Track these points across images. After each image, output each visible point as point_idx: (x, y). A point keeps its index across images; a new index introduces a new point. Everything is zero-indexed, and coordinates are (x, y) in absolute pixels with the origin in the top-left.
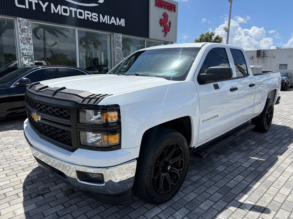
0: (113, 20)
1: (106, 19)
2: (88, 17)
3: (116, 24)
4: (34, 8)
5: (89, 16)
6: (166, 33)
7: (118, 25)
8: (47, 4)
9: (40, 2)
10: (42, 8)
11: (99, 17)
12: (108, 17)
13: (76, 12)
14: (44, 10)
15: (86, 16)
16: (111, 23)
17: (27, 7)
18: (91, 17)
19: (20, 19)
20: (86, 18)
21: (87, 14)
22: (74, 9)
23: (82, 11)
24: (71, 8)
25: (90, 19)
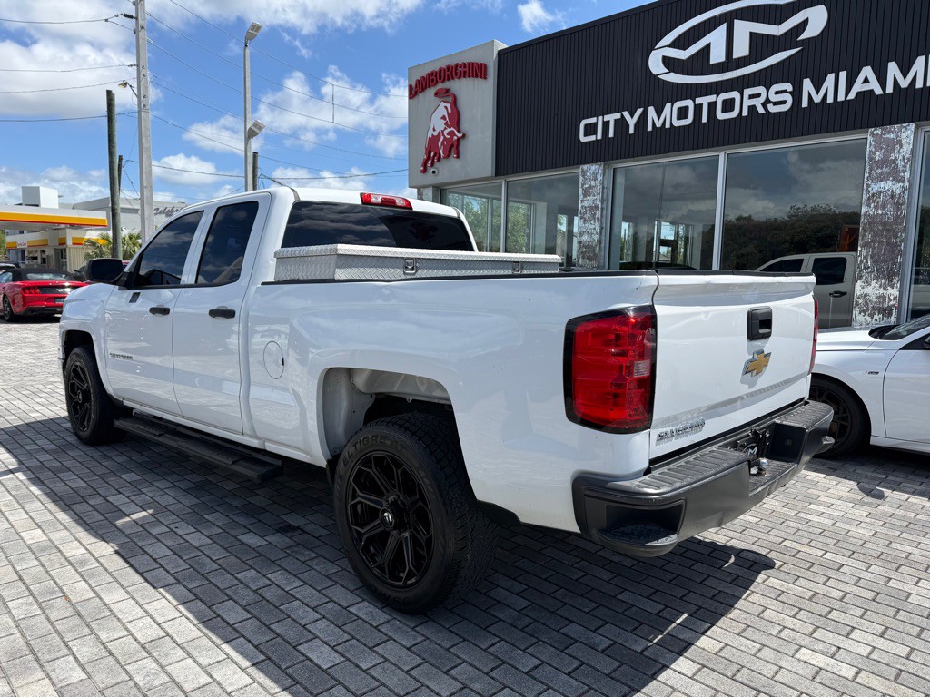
0: (866, 81)
1: (834, 88)
2: (752, 109)
3: (878, 91)
4: (611, 135)
5: (758, 103)
7: (890, 89)
8: (639, 111)
9: (626, 114)
10: (628, 125)
11: (797, 94)
12: (843, 75)
13: (712, 106)
14: (631, 131)
15: (747, 103)
16: (852, 96)
17: (599, 137)
18: (764, 105)
19: (585, 167)
20: (745, 113)
21: (751, 97)
22: (704, 101)
23: (735, 95)
24: (699, 101)
25: (761, 110)
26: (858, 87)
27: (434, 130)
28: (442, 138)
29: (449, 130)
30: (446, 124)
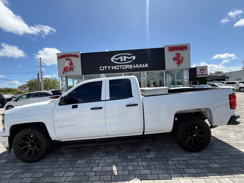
0: (141, 66)
1: (137, 66)
2: (127, 68)
3: (142, 67)
4: (106, 70)
5: (128, 67)
6: (180, 64)
7: (143, 67)
8: (110, 66)
9: (108, 67)
10: (109, 68)
11: (133, 66)
12: (138, 65)
13: (122, 67)
14: (109, 69)
16: (139, 67)
17: (104, 70)
18: (129, 67)
19: (101, 74)
21: (127, 66)
22: (121, 66)
23: (125, 66)
24: (120, 66)
25: (129, 68)
26: (140, 66)
27: (66, 66)
28: (68, 67)
29: (70, 66)
30: (69, 65)
